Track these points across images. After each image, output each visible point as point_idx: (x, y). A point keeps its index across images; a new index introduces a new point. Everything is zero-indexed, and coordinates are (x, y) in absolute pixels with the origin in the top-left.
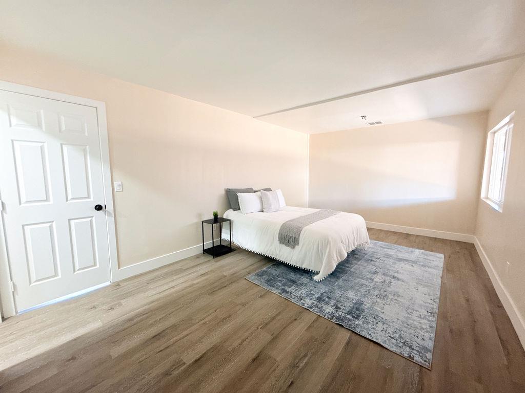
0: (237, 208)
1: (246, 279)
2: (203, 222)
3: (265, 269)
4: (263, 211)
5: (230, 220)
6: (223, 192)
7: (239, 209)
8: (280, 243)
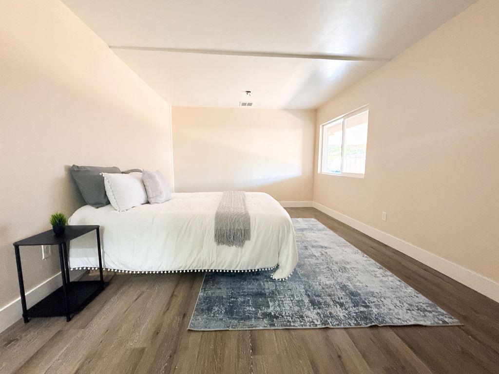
0: (103, 201)
1: (190, 330)
2: (17, 246)
3: (201, 294)
4: (148, 202)
5: (97, 228)
6: (62, 173)
7: (108, 203)
8: (218, 244)
